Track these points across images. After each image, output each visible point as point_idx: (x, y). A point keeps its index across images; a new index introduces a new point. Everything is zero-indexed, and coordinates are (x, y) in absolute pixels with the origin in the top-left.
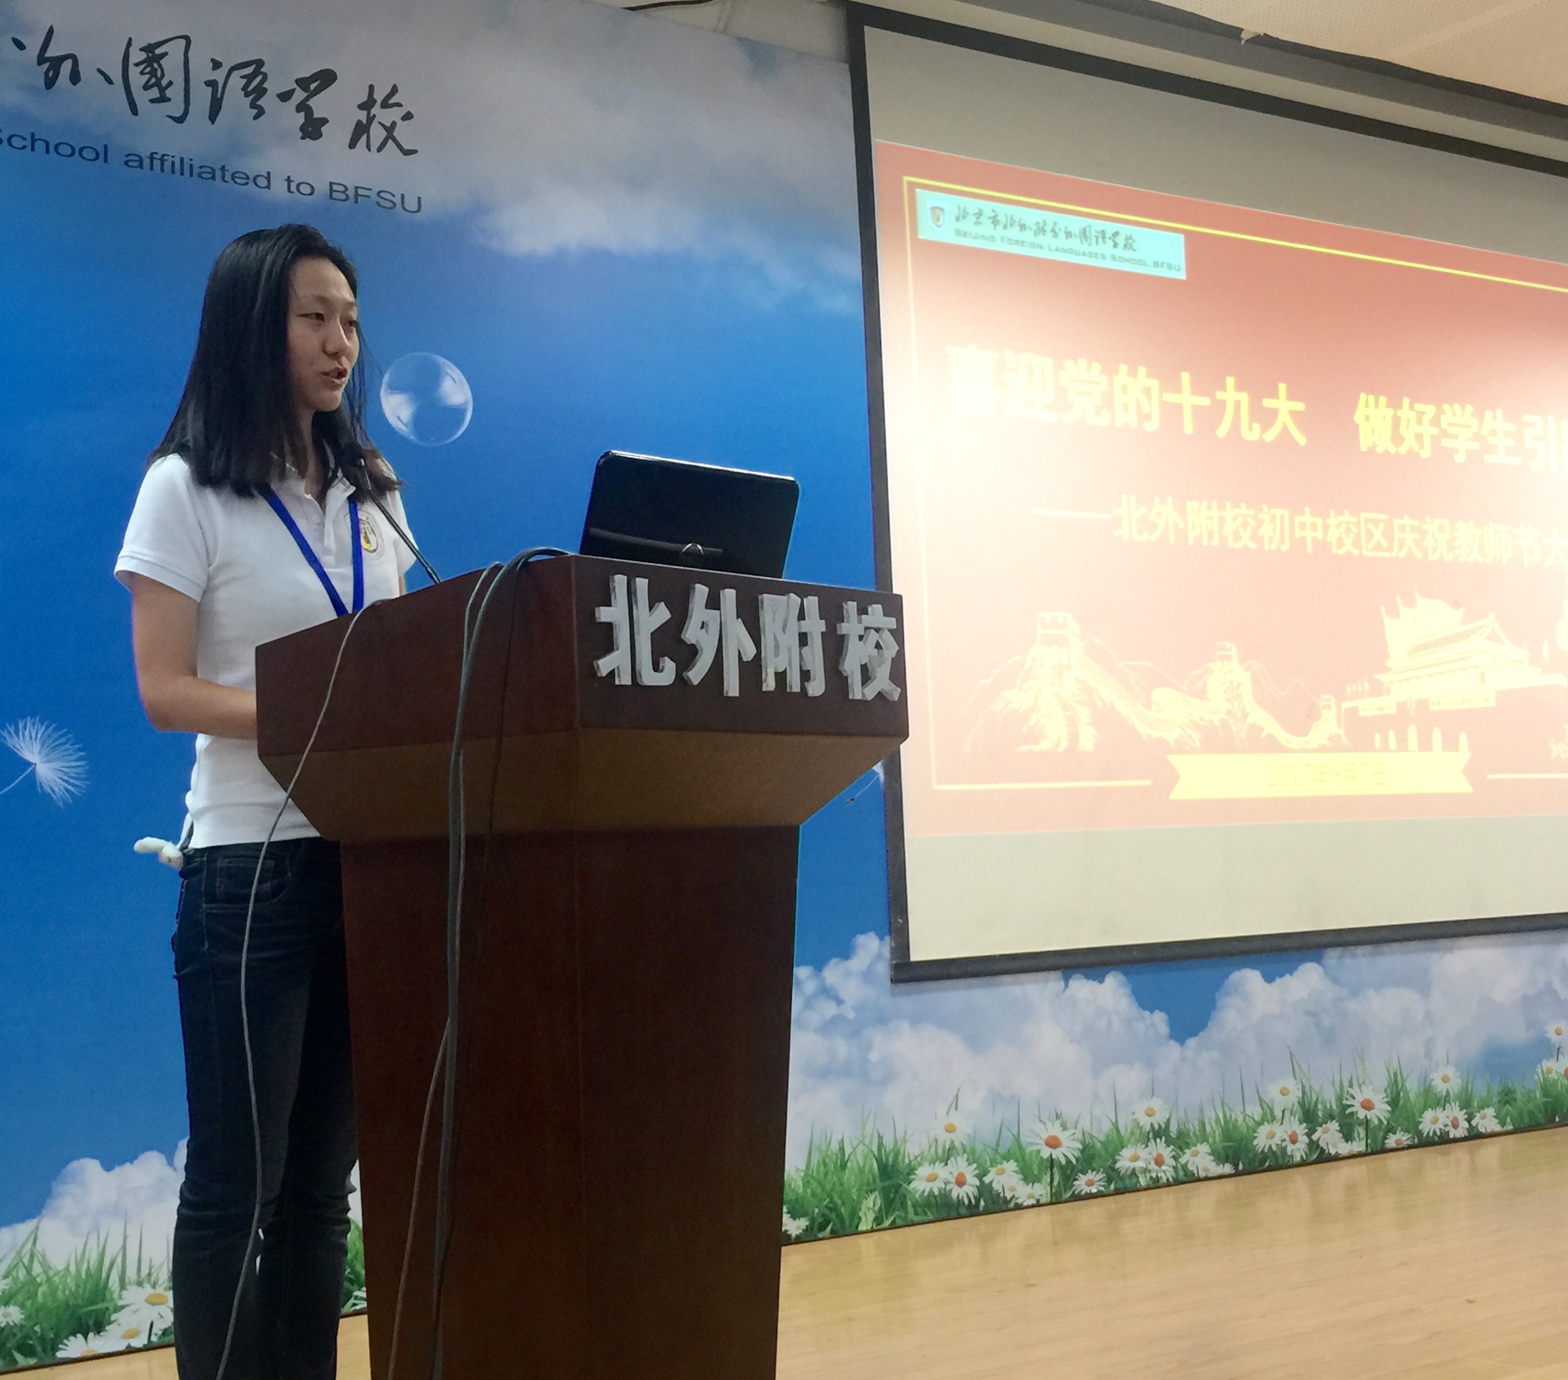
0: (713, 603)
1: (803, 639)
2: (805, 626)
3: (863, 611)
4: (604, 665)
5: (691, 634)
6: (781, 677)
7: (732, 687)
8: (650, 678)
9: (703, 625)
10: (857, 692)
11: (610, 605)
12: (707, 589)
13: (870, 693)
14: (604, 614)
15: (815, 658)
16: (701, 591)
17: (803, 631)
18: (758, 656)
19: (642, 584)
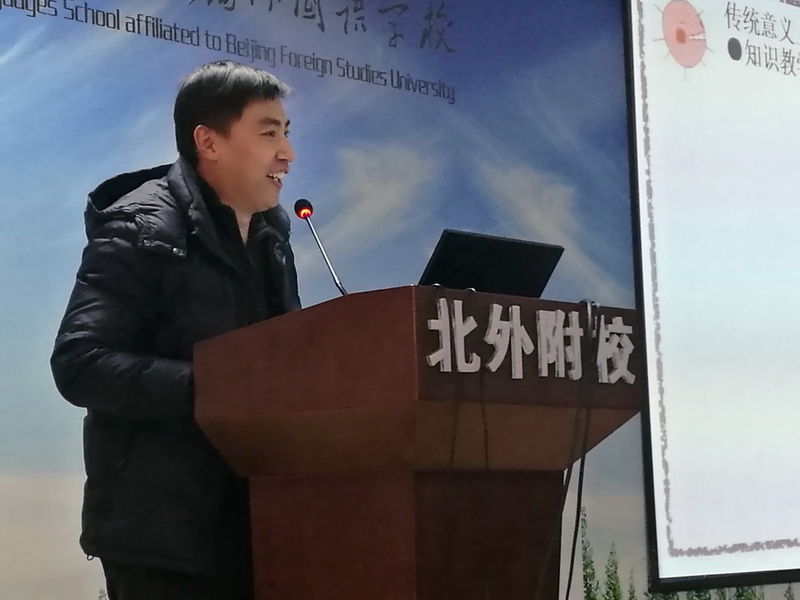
0: (506, 316)
1: (567, 340)
2: (569, 331)
3: (608, 322)
4: (433, 359)
5: (491, 337)
6: (552, 367)
7: (518, 372)
8: (463, 367)
9: (499, 332)
10: (604, 377)
11: (437, 319)
12: (501, 307)
13: (614, 378)
14: (433, 324)
15: (575, 353)
16: (497, 309)
17: (568, 334)
18: (536, 351)
19: (458, 304)
